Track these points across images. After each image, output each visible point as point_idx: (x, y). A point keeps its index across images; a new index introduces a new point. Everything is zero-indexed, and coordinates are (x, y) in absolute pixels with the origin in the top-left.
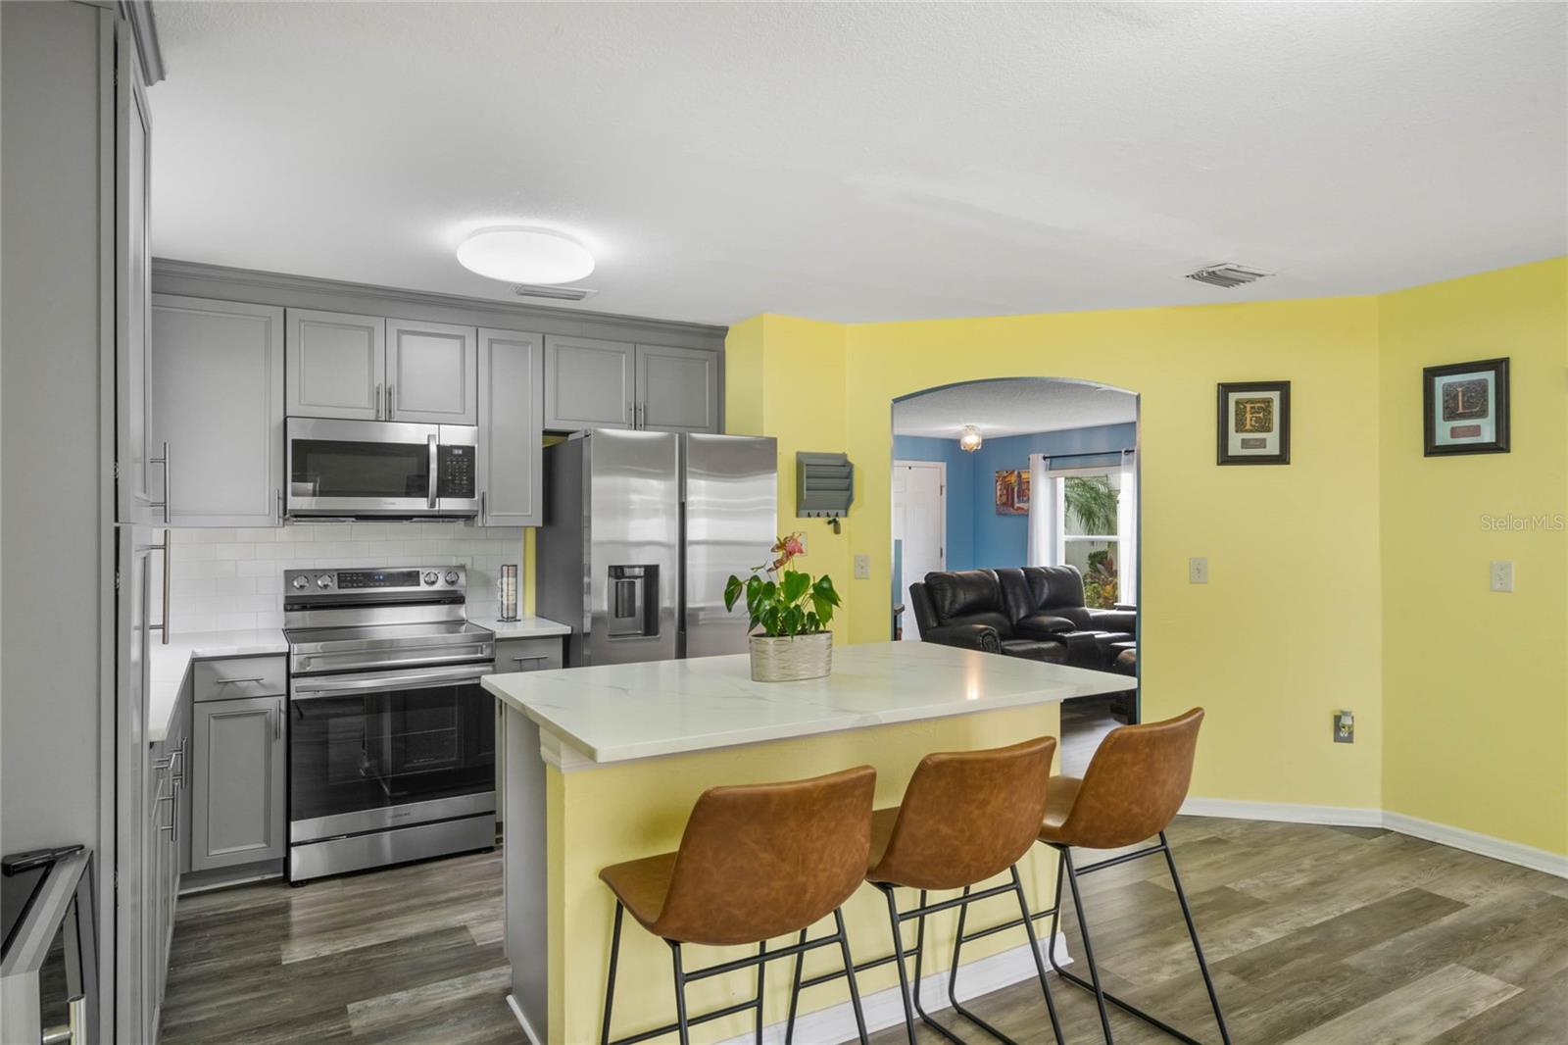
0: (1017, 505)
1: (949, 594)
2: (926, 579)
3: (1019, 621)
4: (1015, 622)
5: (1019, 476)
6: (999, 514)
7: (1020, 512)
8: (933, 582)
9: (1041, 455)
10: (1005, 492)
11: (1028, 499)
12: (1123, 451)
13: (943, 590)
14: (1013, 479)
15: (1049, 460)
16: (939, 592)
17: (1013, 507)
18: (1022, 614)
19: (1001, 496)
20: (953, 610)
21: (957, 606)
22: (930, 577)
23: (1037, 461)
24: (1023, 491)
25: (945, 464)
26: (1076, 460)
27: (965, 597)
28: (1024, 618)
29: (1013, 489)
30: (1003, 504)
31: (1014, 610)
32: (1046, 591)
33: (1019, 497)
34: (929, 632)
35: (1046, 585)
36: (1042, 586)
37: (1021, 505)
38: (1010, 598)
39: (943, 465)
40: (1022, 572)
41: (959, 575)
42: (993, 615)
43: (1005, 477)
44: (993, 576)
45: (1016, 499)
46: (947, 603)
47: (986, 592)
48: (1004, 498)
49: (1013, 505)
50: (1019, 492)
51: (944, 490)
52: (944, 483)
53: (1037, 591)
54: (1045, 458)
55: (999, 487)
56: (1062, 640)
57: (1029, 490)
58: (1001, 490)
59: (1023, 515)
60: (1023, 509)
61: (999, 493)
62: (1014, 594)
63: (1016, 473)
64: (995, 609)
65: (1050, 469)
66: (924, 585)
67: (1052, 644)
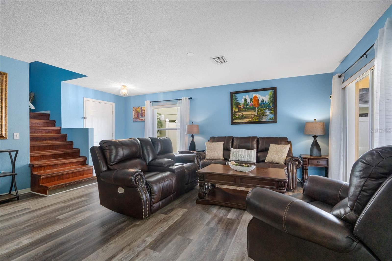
0: (140, 118)
1: (114, 151)
2: (101, 143)
3: (149, 162)
4: (148, 163)
5: (141, 108)
6: (134, 121)
7: (142, 121)
8: (105, 145)
9: (149, 101)
10: (136, 114)
11: (145, 116)
12: (178, 99)
13: (111, 150)
14: (139, 109)
15: (152, 103)
16: (108, 151)
17: (139, 119)
18: (151, 158)
19: (135, 115)
20: (116, 160)
21: (119, 158)
22: (103, 142)
23: (148, 103)
24: (143, 114)
25: (114, 103)
26: (161, 103)
27: (122, 152)
28: (152, 160)
29: (139, 113)
30: (136, 118)
31: (147, 157)
32: (159, 147)
33: (141, 115)
34: (101, 174)
35: (160, 144)
36: (158, 145)
37: (142, 118)
38: (145, 151)
39: (114, 104)
40: (150, 139)
41: (120, 141)
42: (137, 161)
43: (136, 109)
44: (137, 142)
45: (140, 116)
46: (113, 157)
47: (134, 149)
48: (136, 116)
49: (139, 118)
50: (141, 114)
51: (114, 112)
52: (114, 110)
53: (156, 147)
54: (150, 102)
55: (134, 112)
56: (172, 171)
57: (145, 113)
58: (135, 113)
59: (143, 122)
60: (142, 119)
61: (134, 114)
62: (147, 150)
63: (140, 107)
64: (139, 157)
65: (152, 106)
66: (99, 147)
67: (168, 173)
